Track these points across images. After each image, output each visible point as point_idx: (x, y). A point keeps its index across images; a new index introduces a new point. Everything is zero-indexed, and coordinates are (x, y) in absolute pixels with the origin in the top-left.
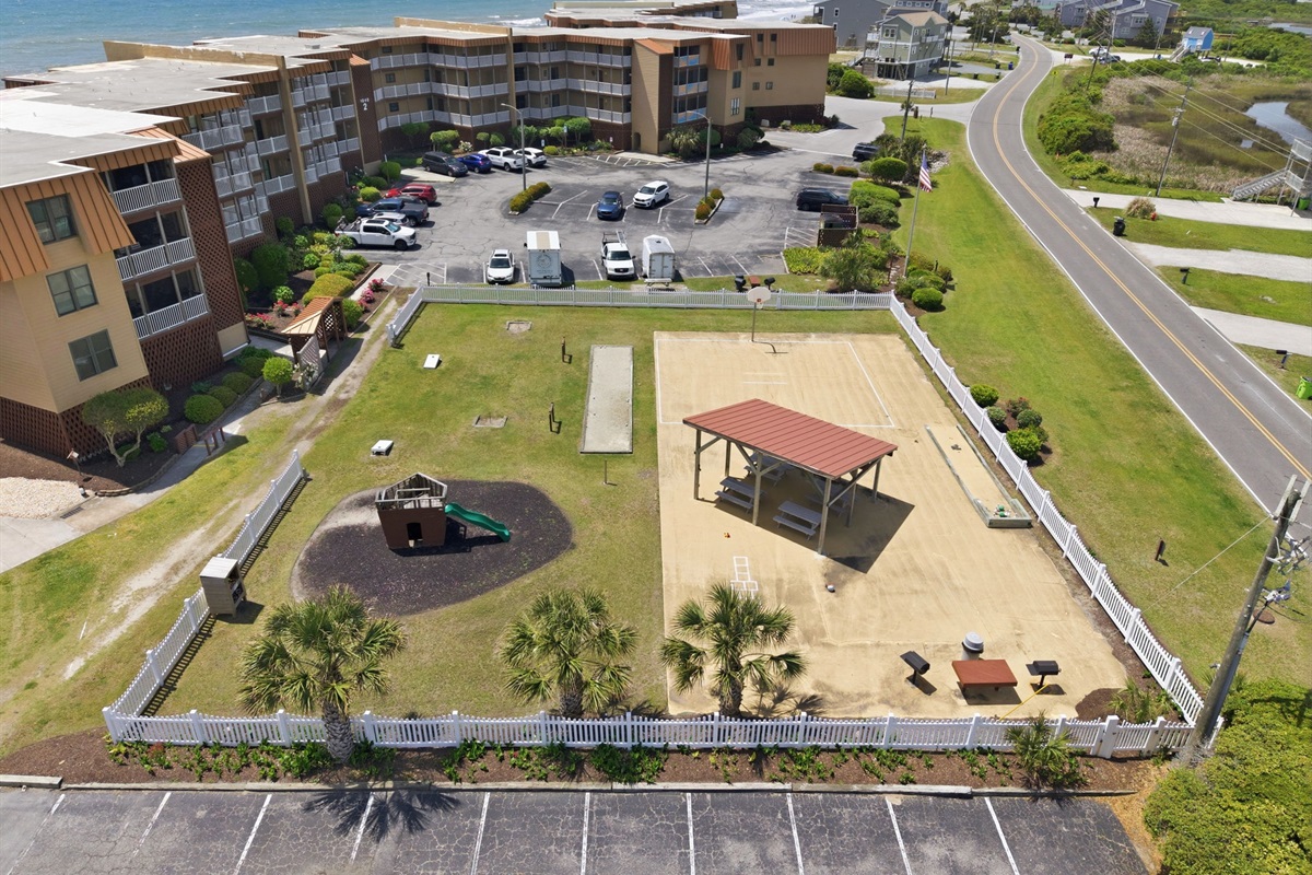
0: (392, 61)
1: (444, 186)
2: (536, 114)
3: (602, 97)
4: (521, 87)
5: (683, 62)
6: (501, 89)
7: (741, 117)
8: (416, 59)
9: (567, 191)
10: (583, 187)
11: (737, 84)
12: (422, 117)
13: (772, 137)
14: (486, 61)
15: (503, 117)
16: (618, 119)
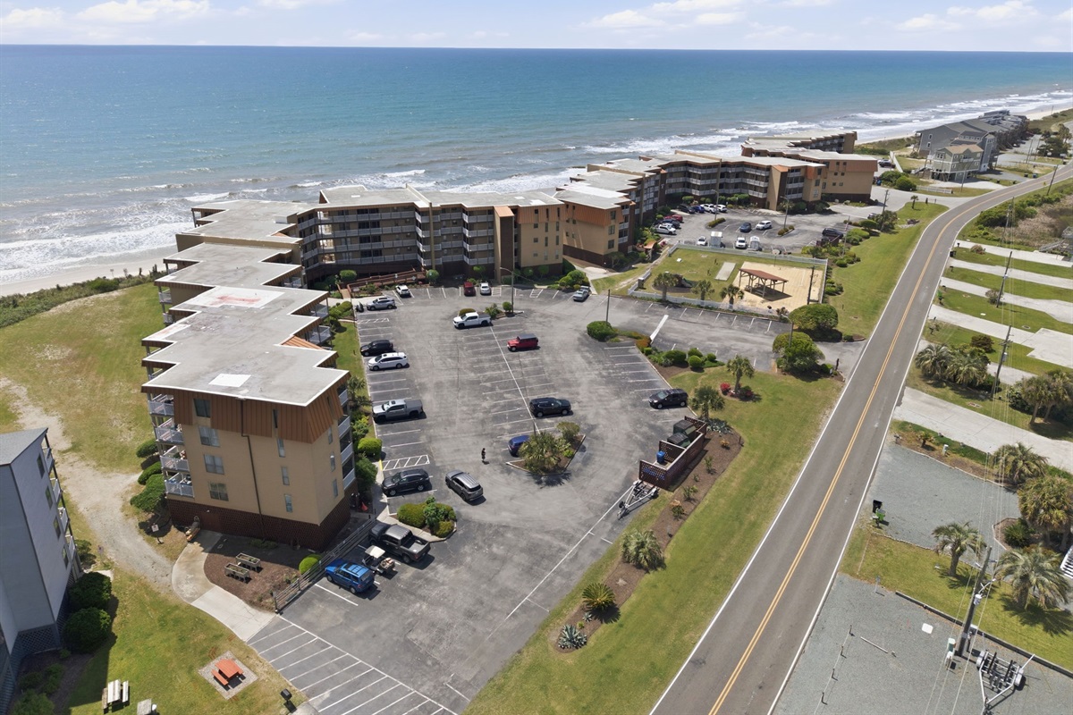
0: (673, 170)
1: (685, 216)
2: (727, 191)
3: (756, 187)
4: (722, 181)
5: (792, 175)
6: (714, 181)
7: (819, 198)
8: (682, 169)
9: (731, 222)
10: (738, 221)
11: (817, 184)
12: (680, 190)
13: (833, 207)
14: (709, 171)
15: (713, 191)
16: (761, 195)
